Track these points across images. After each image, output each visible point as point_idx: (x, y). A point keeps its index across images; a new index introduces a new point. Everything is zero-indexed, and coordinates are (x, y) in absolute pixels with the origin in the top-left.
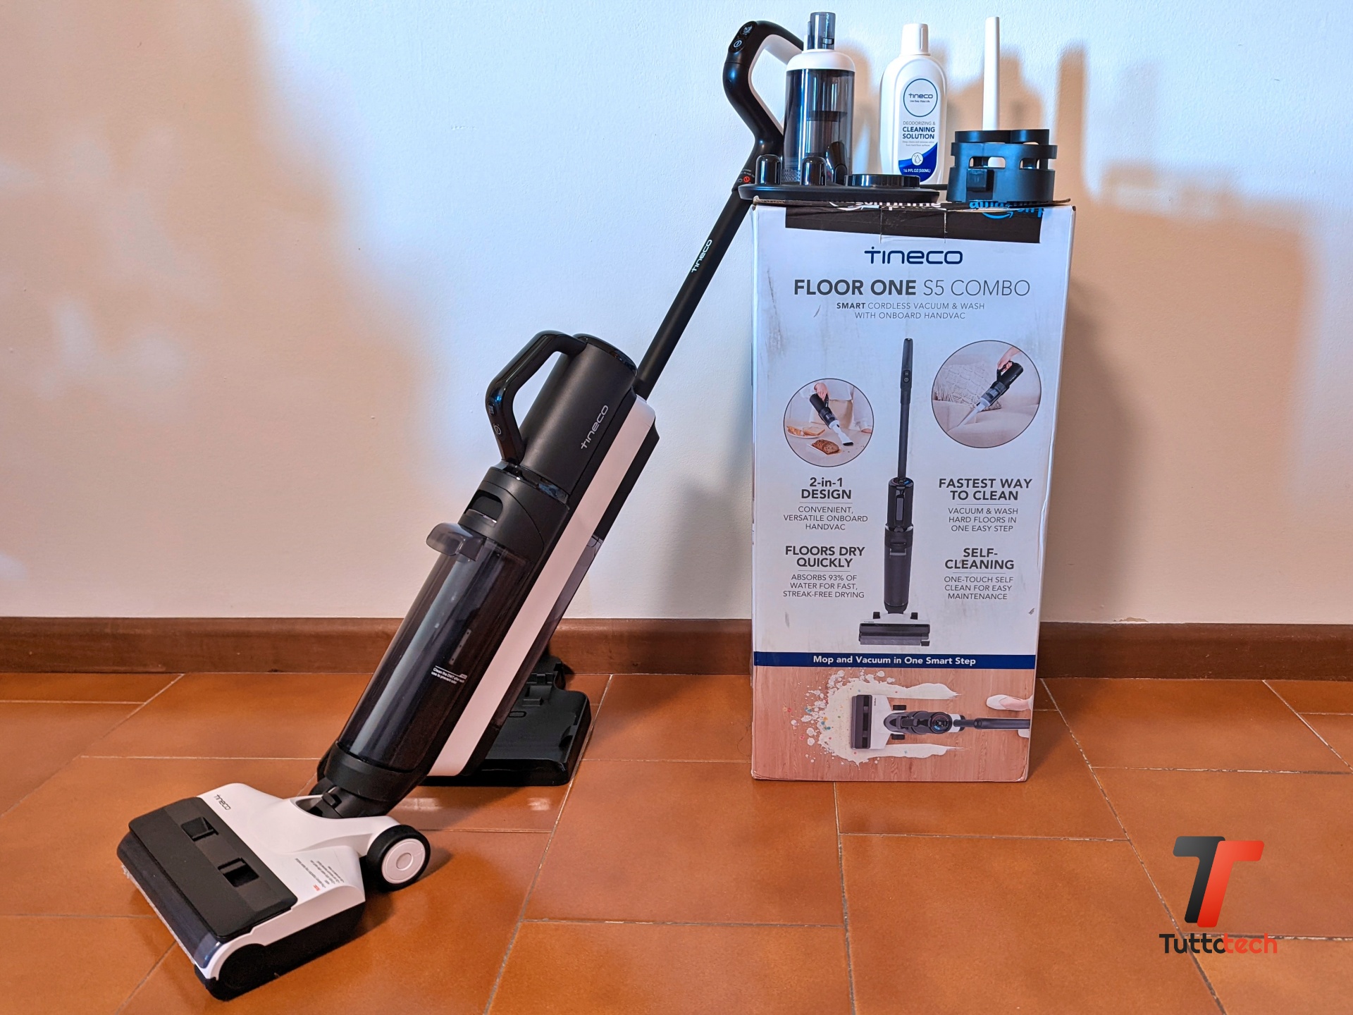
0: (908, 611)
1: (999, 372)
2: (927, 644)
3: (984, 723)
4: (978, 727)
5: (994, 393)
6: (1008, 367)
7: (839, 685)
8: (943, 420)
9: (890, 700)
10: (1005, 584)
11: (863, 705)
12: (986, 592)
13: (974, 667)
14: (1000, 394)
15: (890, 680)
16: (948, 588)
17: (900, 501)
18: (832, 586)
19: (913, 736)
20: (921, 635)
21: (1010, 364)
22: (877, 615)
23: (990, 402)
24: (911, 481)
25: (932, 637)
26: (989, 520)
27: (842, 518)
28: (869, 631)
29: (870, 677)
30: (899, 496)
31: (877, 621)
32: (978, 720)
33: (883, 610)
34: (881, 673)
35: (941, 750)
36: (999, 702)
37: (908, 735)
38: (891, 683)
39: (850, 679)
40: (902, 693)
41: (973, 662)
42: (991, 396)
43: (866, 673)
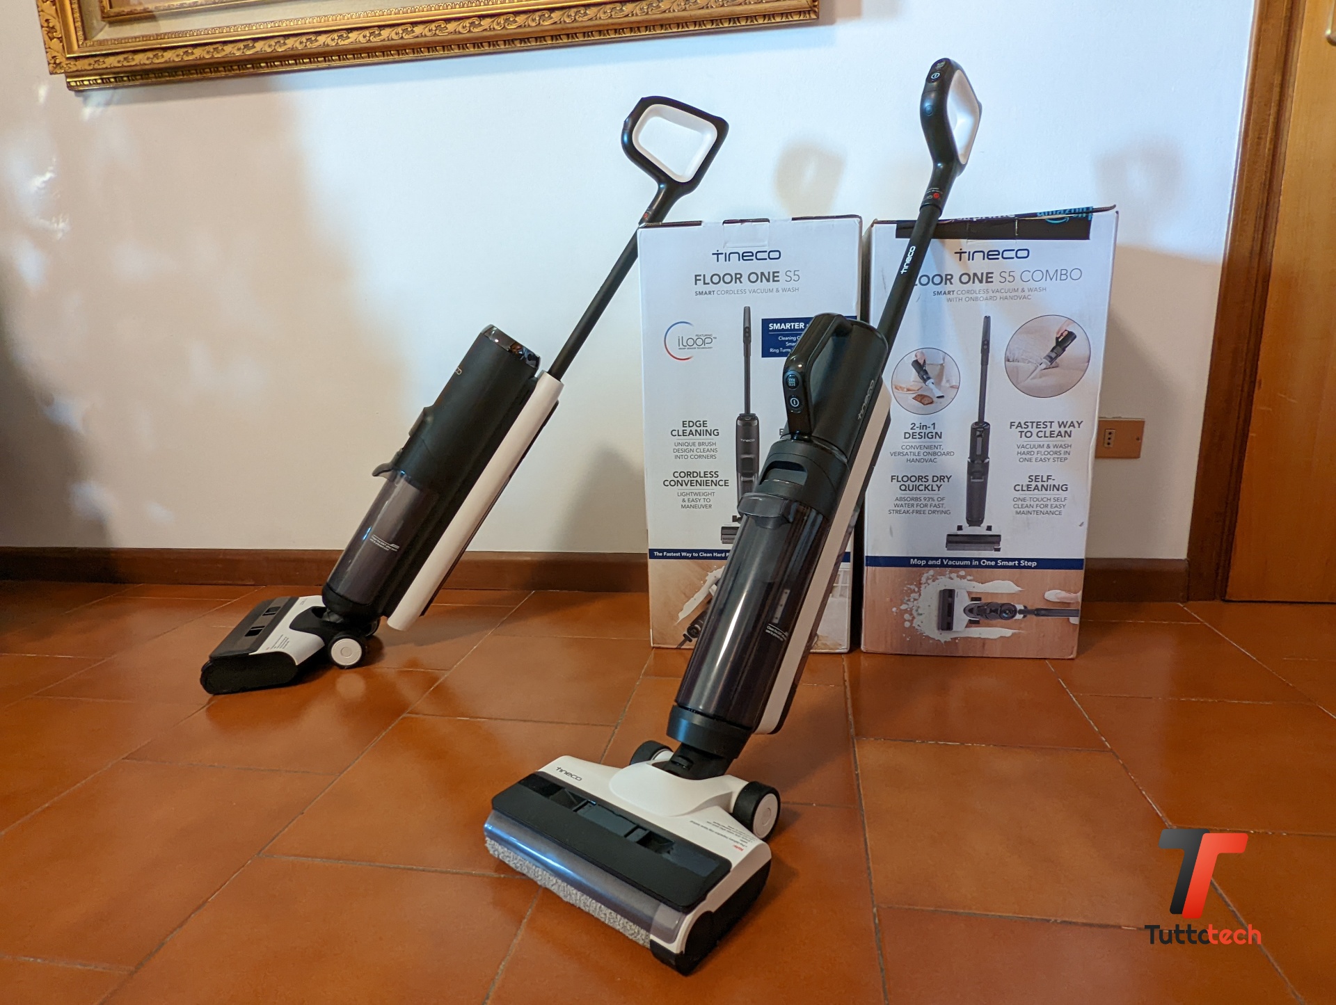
0: (985, 525)
1: (1057, 339)
2: (998, 550)
3: (1043, 612)
4: (1037, 615)
5: (1053, 355)
6: (1064, 334)
7: (930, 581)
8: (1013, 376)
9: (969, 593)
10: (1061, 503)
11: (947, 597)
12: (1045, 510)
13: (1035, 568)
14: (1058, 355)
15: (969, 578)
16: (1016, 506)
17: (979, 440)
18: (926, 506)
19: (986, 621)
20: (993, 543)
21: (1066, 333)
22: (960, 528)
23: (1050, 362)
24: (988, 424)
25: (1002, 545)
26: (1049, 453)
27: (935, 454)
28: (954, 540)
29: (954, 575)
30: (979, 436)
31: (960, 532)
32: (1037, 610)
33: (965, 524)
34: (962, 573)
35: (1008, 633)
36: (1054, 595)
37: (983, 620)
38: (969, 580)
39: (939, 577)
40: (978, 588)
41: (1034, 564)
42: (1051, 357)
43: (951, 572)
